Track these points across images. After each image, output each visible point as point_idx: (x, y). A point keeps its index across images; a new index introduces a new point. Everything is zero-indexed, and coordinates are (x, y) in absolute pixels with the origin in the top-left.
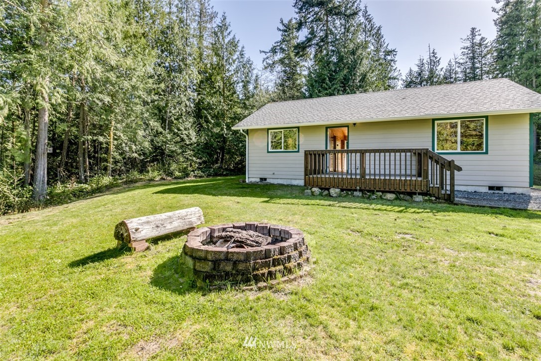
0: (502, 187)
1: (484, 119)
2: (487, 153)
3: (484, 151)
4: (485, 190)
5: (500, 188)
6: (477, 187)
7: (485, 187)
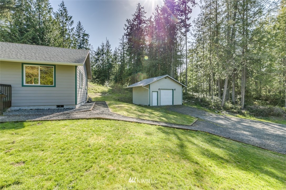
0: (63, 105)
1: (54, 67)
2: (55, 86)
3: (54, 85)
4: (55, 107)
5: (62, 106)
6: (51, 106)
7: (54, 106)
